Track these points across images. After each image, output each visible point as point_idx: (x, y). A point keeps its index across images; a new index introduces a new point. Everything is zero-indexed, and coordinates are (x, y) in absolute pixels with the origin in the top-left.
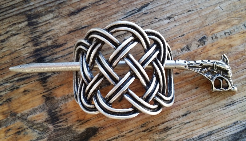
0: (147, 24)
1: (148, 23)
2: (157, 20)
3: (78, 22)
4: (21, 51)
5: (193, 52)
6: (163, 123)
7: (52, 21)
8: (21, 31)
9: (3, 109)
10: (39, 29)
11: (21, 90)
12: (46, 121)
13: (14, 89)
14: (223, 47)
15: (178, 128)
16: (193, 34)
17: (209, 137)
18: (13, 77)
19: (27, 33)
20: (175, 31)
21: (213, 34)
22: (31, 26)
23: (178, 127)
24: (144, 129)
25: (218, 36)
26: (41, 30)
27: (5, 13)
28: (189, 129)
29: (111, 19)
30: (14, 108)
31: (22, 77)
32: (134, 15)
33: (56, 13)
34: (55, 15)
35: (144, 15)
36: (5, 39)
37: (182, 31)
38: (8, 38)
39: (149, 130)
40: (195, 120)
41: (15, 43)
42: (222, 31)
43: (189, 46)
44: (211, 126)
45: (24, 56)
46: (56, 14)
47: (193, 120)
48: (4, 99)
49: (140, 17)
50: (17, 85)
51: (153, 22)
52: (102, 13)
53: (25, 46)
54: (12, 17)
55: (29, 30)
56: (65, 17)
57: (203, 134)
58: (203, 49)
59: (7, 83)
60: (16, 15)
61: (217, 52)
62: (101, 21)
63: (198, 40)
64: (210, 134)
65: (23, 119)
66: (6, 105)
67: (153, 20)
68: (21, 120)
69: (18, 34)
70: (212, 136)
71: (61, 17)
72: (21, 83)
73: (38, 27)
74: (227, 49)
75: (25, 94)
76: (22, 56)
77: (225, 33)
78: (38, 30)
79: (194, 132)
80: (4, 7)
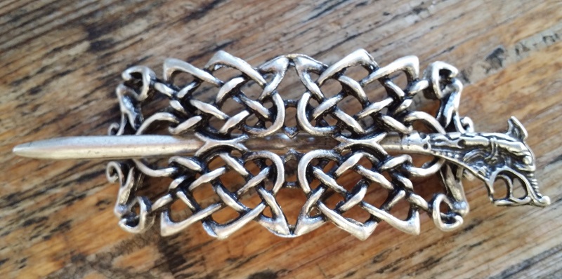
0: (368, 29)
1: (370, 26)
2: (389, 18)
3: (207, 35)
4: (80, 111)
5: (476, 85)
6: (421, 250)
7: (145, 36)
8: (76, 65)
9: (52, 247)
10: (117, 58)
11: (91, 200)
12: (156, 266)
13: (74, 199)
14: (543, 70)
15: (456, 260)
16: (474, 44)
17: (525, 271)
18: (69, 173)
19: (90, 68)
20: (432, 40)
21: (517, 41)
22: (98, 50)
23: (455, 257)
24: (379, 266)
25: (529, 44)
26: (123, 60)
27: (32, 25)
28: (481, 259)
29: (284, 21)
30: (79, 244)
31: (89, 171)
32: (336, 11)
33: (154, 17)
34: (153, 22)
35: (359, 8)
36: (38, 86)
37: (448, 39)
38: (46, 83)
39: (391, 269)
40: (493, 237)
41: (65, 94)
42: (537, 32)
43: (466, 72)
44: (529, 248)
45: (90, 124)
46: (155, 20)
47: (486, 238)
48: (53, 224)
49: (349, 12)
50: (79, 189)
51: (380, 23)
52: (262, 10)
53: (89, 98)
54: (52, 33)
55: (94, 62)
56: (176, 24)
57: (513, 267)
58: (498, 78)
59: (56, 186)
60: (60, 27)
61: (530, 83)
62: (261, 29)
63: (485, 58)
64: (528, 265)
65: (101, 266)
66: (58, 236)
67: (380, 18)
68: (98, 268)
69: (68, 72)
70: (533, 268)
71: (165, 25)
72: (89, 184)
73: (114, 53)
74: (550, 73)
75: (101, 209)
76: (84, 122)
77: (545, 38)
78: (115, 60)
79: (491, 264)
80: (28, 11)
